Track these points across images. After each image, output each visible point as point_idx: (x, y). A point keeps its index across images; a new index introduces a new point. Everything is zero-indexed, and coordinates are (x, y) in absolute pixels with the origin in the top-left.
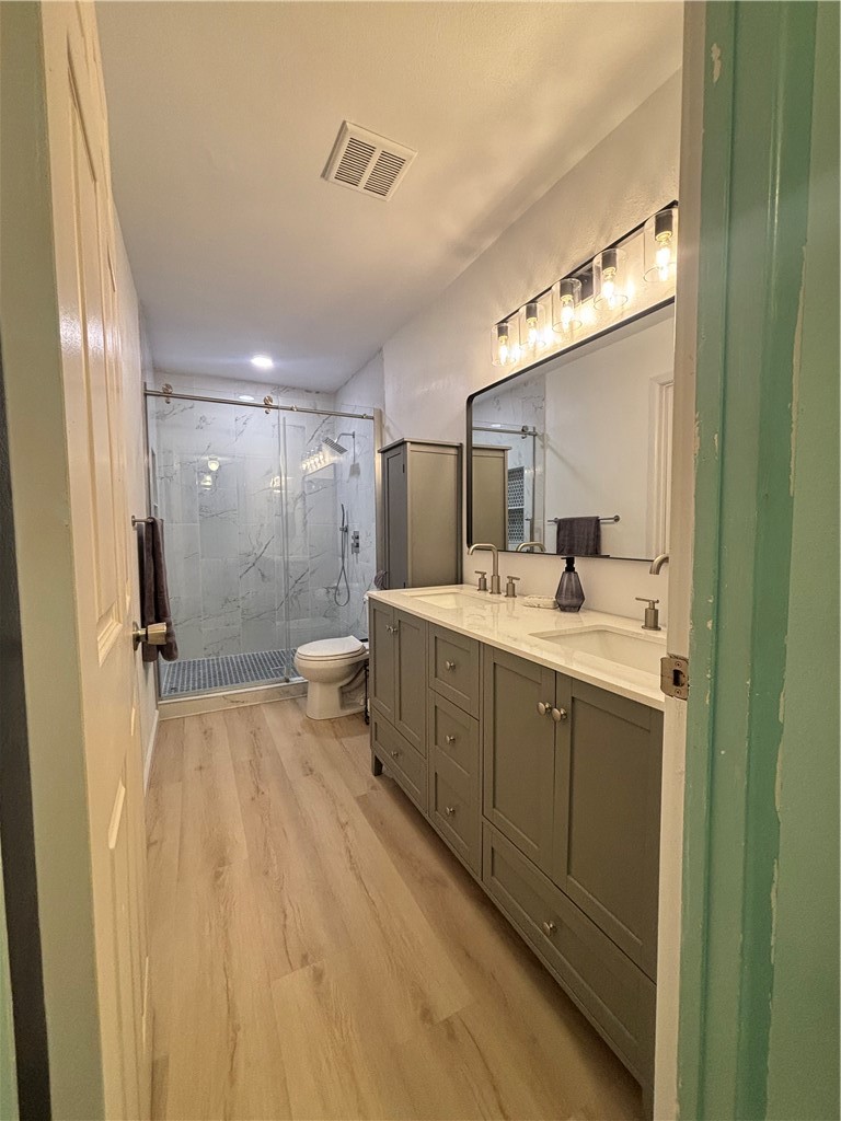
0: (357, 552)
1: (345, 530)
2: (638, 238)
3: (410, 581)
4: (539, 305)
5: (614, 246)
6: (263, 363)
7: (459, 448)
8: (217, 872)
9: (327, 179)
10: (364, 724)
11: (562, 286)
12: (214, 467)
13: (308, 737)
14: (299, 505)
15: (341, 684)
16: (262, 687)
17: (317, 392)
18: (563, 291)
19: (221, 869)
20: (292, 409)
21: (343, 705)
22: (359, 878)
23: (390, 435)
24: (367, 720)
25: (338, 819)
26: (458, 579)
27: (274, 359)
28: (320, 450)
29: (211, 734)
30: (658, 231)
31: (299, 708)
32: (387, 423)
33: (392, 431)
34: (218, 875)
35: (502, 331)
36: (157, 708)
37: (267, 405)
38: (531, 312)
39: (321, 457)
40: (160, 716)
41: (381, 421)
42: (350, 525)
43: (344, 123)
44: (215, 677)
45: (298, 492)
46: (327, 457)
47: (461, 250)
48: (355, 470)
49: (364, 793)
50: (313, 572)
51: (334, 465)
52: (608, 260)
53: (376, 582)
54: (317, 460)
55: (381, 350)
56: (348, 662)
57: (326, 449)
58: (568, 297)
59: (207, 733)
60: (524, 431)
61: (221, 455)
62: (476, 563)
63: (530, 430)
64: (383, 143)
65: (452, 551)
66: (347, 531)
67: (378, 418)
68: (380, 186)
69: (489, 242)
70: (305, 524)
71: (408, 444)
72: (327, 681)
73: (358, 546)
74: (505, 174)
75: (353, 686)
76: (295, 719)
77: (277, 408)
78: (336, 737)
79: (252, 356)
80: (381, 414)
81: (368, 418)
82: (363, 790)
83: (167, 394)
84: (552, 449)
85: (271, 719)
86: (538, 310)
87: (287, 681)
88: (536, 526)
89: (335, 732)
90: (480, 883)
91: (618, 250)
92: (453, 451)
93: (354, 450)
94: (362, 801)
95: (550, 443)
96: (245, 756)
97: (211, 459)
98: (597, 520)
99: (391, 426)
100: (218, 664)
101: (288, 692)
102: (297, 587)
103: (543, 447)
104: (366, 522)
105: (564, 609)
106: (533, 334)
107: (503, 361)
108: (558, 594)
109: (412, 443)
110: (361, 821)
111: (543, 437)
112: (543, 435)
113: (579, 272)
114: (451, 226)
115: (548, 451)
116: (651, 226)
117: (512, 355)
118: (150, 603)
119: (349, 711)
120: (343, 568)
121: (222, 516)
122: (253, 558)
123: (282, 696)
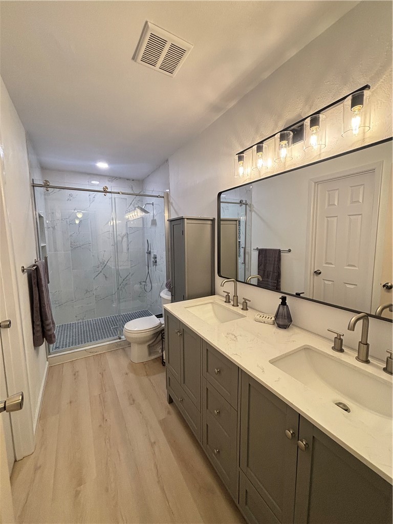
0: (156, 265)
1: (149, 253)
2: (340, 106)
3: (187, 296)
4: (264, 145)
5: (319, 112)
6: (103, 165)
7: (213, 220)
8: (77, 491)
9: (136, 61)
10: (162, 366)
11: (281, 135)
12: (80, 216)
13: (131, 375)
14: (125, 239)
15: (149, 343)
16: (106, 343)
17: (133, 180)
18: (283, 138)
19: (79, 489)
20: (119, 193)
21: (150, 354)
22: (163, 489)
23: (173, 206)
24: (163, 364)
25: (150, 439)
26: (212, 293)
27: (109, 165)
28: (135, 209)
29: (78, 376)
30: (353, 105)
31: (127, 355)
32: (171, 200)
33: (174, 205)
34: (77, 494)
35: (240, 158)
36: (47, 360)
37: (105, 191)
38: (260, 149)
39: (136, 213)
40: (49, 364)
41: (168, 198)
42: (152, 251)
43: (146, 22)
44: (81, 334)
45: (124, 232)
46: (139, 214)
47: (215, 108)
48: (154, 222)
49: (164, 418)
50: (132, 275)
51: (143, 218)
52: (315, 121)
53: (167, 285)
54: (133, 214)
55: (167, 160)
56: (152, 333)
57: (139, 210)
58: (285, 142)
59: (75, 374)
60: (241, 202)
61: (84, 210)
62: (224, 286)
63: (244, 202)
64: (172, 37)
65: (209, 276)
66: (150, 253)
67: (166, 197)
68: (169, 68)
69: (232, 104)
70: (128, 249)
71: (185, 220)
72: (141, 342)
73: (156, 261)
74: (246, 63)
75: (156, 343)
76: (124, 362)
77: (110, 192)
78: (147, 375)
79: (96, 162)
80: (168, 195)
81: (161, 197)
82: (163, 415)
83: (46, 186)
84: (255, 212)
85: (111, 362)
86: (264, 148)
87: (120, 338)
88: (247, 251)
89: (146, 372)
90: (238, 505)
91: (321, 115)
92: (210, 222)
93: (153, 212)
94: (163, 423)
95: (254, 209)
96: (96, 392)
97: (78, 212)
98: (279, 251)
99: (173, 202)
100: (83, 324)
101: (120, 345)
102: (125, 282)
103: (250, 211)
104: (160, 249)
105: (280, 326)
106: (260, 162)
107: (241, 174)
108: (277, 316)
109: (187, 219)
110: (162, 439)
111: (250, 206)
112: (251, 204)
113: (293, 128)
114: (211, 94)
115: (253, 213)
116: (348, 101)
117: (246, 172)
118: (37, 314)
119: (153, 357)
120: (148, 272)
121: (83, 247)
122: (100, 269)
123: (117, 347)
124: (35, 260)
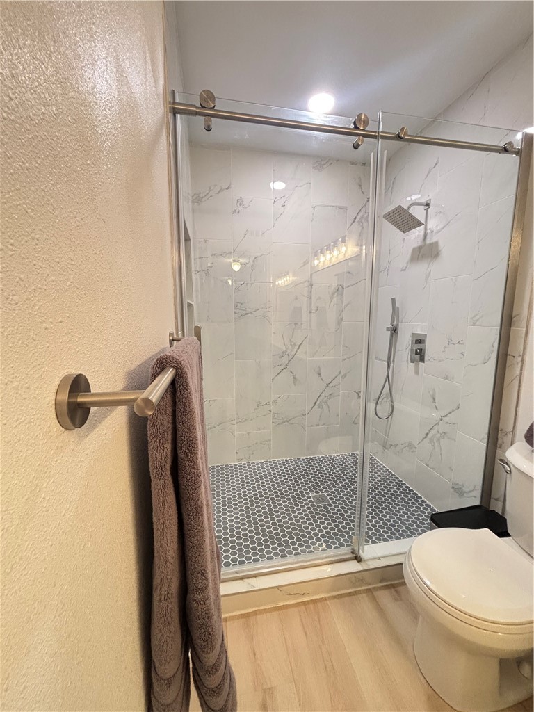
0: (420, 360)
42: (401, 325)
48: (425, 253)
50: (344, 376)
66: (395, 331)
70: (340, 322)
73: (421, 350)
87: (358, 559)
93: (424, 226)
102: (329, 391)
120: (388, 377)
121: (257, 313)
122: (285, 360)
123: (354, 586)
124: (171, 334)
